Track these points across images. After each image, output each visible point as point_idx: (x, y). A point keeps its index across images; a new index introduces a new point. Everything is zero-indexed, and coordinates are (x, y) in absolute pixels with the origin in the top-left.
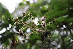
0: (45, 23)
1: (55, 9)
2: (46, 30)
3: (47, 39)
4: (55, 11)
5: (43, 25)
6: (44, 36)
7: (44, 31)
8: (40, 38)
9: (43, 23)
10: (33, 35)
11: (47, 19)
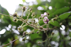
0: (48, 19)
1: (56, 7)
2: (48, 28)
3: (50, 37)
4: (56, 9)
5: (46, 21)
6: (46, 34)
7: (46, 29)
8: (41, 37)
9: (46, 20)
10: (34, 34)
11: (49, 16)
